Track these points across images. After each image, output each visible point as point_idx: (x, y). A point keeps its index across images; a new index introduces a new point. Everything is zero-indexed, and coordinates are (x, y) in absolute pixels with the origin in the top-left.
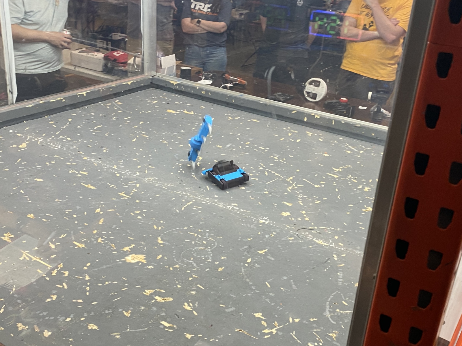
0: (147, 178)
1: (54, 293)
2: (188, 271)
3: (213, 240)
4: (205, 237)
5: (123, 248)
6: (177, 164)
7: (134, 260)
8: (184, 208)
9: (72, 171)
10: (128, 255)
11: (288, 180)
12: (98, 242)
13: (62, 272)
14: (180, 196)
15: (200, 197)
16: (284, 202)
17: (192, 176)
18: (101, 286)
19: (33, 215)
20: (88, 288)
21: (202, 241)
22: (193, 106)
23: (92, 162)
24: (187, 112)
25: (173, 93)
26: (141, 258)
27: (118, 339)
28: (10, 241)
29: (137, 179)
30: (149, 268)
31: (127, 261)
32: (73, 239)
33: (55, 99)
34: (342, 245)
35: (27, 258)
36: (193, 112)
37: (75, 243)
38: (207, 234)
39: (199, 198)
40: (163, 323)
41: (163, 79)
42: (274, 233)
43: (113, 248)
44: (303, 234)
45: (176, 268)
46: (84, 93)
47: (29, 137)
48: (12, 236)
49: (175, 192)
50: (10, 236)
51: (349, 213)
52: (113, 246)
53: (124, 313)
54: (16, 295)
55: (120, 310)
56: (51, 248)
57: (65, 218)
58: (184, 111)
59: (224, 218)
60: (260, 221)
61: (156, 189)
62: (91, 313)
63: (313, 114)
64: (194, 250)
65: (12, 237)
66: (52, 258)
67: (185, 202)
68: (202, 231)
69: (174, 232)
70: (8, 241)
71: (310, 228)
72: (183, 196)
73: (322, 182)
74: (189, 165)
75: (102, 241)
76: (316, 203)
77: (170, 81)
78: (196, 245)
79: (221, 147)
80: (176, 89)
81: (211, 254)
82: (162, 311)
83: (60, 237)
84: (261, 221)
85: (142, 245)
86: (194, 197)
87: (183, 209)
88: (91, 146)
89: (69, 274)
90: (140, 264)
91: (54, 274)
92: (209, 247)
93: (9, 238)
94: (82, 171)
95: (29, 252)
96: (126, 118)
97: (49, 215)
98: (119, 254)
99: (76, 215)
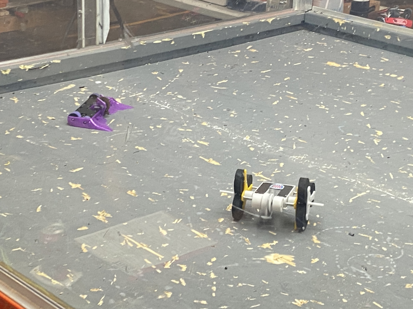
0: (295, 156)
1: (167, 289)
2: (358, 283)
3: (396, 246)
4: (385, 242)
5: (262, 244)
6: (343, 138)
7: (278, 261)
8: (353, 200)
9: (185, 139)
10: (268, 254)
12: (226, 233)
13: (178, 265)
14: (346, 183)
15: (379, 188)
17: (367, 157)
18: (232, 288)
19: (135, 192)
20: (214, 288)
21: (381, 247)
22: (369, 57)
23: (214, 129)
24: (359, 66)
25: (337, 37)
26: (288, 259)
28: (106, 222)
29: (281, 156)
30: (300, 274)
31: (268, 261)
32: (191, 226)
33: (161, 40)
35: (129, 244)
36: (369, 66)
37: (193, 231)
38: (389, 238)
39: (377, 189)
41: (323, 16)
43: (247, 243)
45: (341, 277)
46: (203, 33)
47: (124, 91)
48: (109, 215)
49: (339, 178)
50: (105, 215)
52: (247, 241)
54: (118, 287)
56: (162, 234)
57: (178, 199)
58: (356, 64)
61: (308, 172)
64: (367, 257)
65: (108, 217)
66: (163, 247)
67: (354, 192)
68: (381, 233)
69: (337, 231)
70: (103, 221)
72: (351, 185)
74: (361, 141)
75: (231, 232)
77: (334, 19)
78: (371, 251)
80: (342, 31)
81: (393, 265)
83: (173, 223)
86: (369, 186)
87: (351, 201)
88: (212, 108)
89: (187, 269)
90: (287, 267)
91: (167, 266)
92: (391, 256)
93: (104, 218)
94: (201, 140)
95: (131, 236)
96: (264, 72)
97: (156, 193)
98: (256, 251)
99: (195, 197)
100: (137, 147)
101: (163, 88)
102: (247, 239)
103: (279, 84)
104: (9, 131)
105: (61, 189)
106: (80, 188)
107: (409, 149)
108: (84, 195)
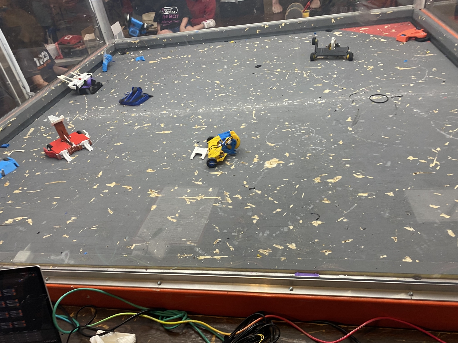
0: (199, 110)
1: (251, 215)
2: (322, 154)
4: (298, 128)
5: (253, 161)
6: (207, 92)
7: (273, 165)
8: (254, 117)
9: (135, 127)
10: (263, 164)
11: (297, 71)
13: (234, 197)
14: (240, 111)
15: (256, 106)
16: (315, 85)
18: (277, 192)
19: (151, 169)
20: (270, 199)
21: (300, 132)
22: (164, 53)
23: (142, 115)
24: (166, 58)
25: (139, 50)
26: (276, 161)
27: (347, 222)
28: (161, 195)
29: (193, 113)
30: (292, 165)
31: (269, 168)
32: (207, 171)
33: (61, 83)
34: (389, 94)
35: (191, 200)
36: (169, 56)
37: (211, 173)
38: (296, 126)
40: (359, 194)
41: (125, 42)
42: (338, 105)
43: (246, 164)
44: (357, 98)
45: (310, 156)
48: (156, 191)
50: (153, 191)
51: (363, 75)
52: (244, 163)
53: (323, 202)
54: (225, 231)
55: (317, 201)
56: (200, 184)
57: (178, 160)
58: (162, 58)
59: (292, 111)
60: (318, 102)
61: (217, 114)
62: (300, 214)
63: (263, 26)
64: (303, 139)
65: (158, 192)
66: (211, 191)
67: (249, 113)
68: (290, 125)
69: (272, 135)
70: (159, 196)
71: (355, 92)
72: (243, 110)
73: (319, 64)
74: (216, 89)
75: (230, 163)
76: (334, 77)
77: (131, 42)
78: (300, 136)
79: (221, 70)
81: (318, 137)
82: (347, 187)
83: (196, 175)
84: (320, 102)
85: (262, 153)
86: (251, 107)
87: (255, 118)
89: (241, 196)
90: (281, 165)
91: (230, 201)
92: (311, 133)
93: (157, 194)
94: (144, 124)
95: (186, 196)
96: (126, 78)
97: (163, 164)
98: (256, 166)
99: (186, 155)
100: (115, 144)
101: (87, 107)
102: (242, 162)
103: (141, 80)
104: (27, 174)
105: (107, 191)
106: (116, 184)
107: (240, 83)
108: (125, 187)
